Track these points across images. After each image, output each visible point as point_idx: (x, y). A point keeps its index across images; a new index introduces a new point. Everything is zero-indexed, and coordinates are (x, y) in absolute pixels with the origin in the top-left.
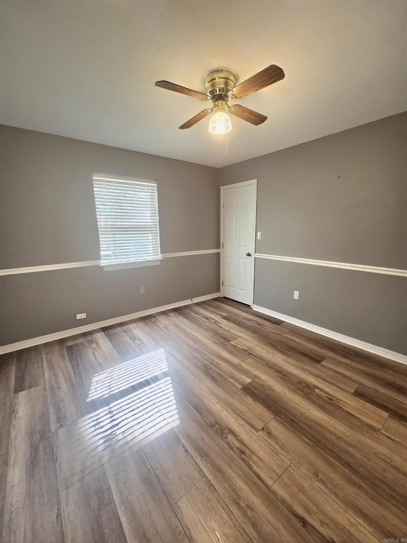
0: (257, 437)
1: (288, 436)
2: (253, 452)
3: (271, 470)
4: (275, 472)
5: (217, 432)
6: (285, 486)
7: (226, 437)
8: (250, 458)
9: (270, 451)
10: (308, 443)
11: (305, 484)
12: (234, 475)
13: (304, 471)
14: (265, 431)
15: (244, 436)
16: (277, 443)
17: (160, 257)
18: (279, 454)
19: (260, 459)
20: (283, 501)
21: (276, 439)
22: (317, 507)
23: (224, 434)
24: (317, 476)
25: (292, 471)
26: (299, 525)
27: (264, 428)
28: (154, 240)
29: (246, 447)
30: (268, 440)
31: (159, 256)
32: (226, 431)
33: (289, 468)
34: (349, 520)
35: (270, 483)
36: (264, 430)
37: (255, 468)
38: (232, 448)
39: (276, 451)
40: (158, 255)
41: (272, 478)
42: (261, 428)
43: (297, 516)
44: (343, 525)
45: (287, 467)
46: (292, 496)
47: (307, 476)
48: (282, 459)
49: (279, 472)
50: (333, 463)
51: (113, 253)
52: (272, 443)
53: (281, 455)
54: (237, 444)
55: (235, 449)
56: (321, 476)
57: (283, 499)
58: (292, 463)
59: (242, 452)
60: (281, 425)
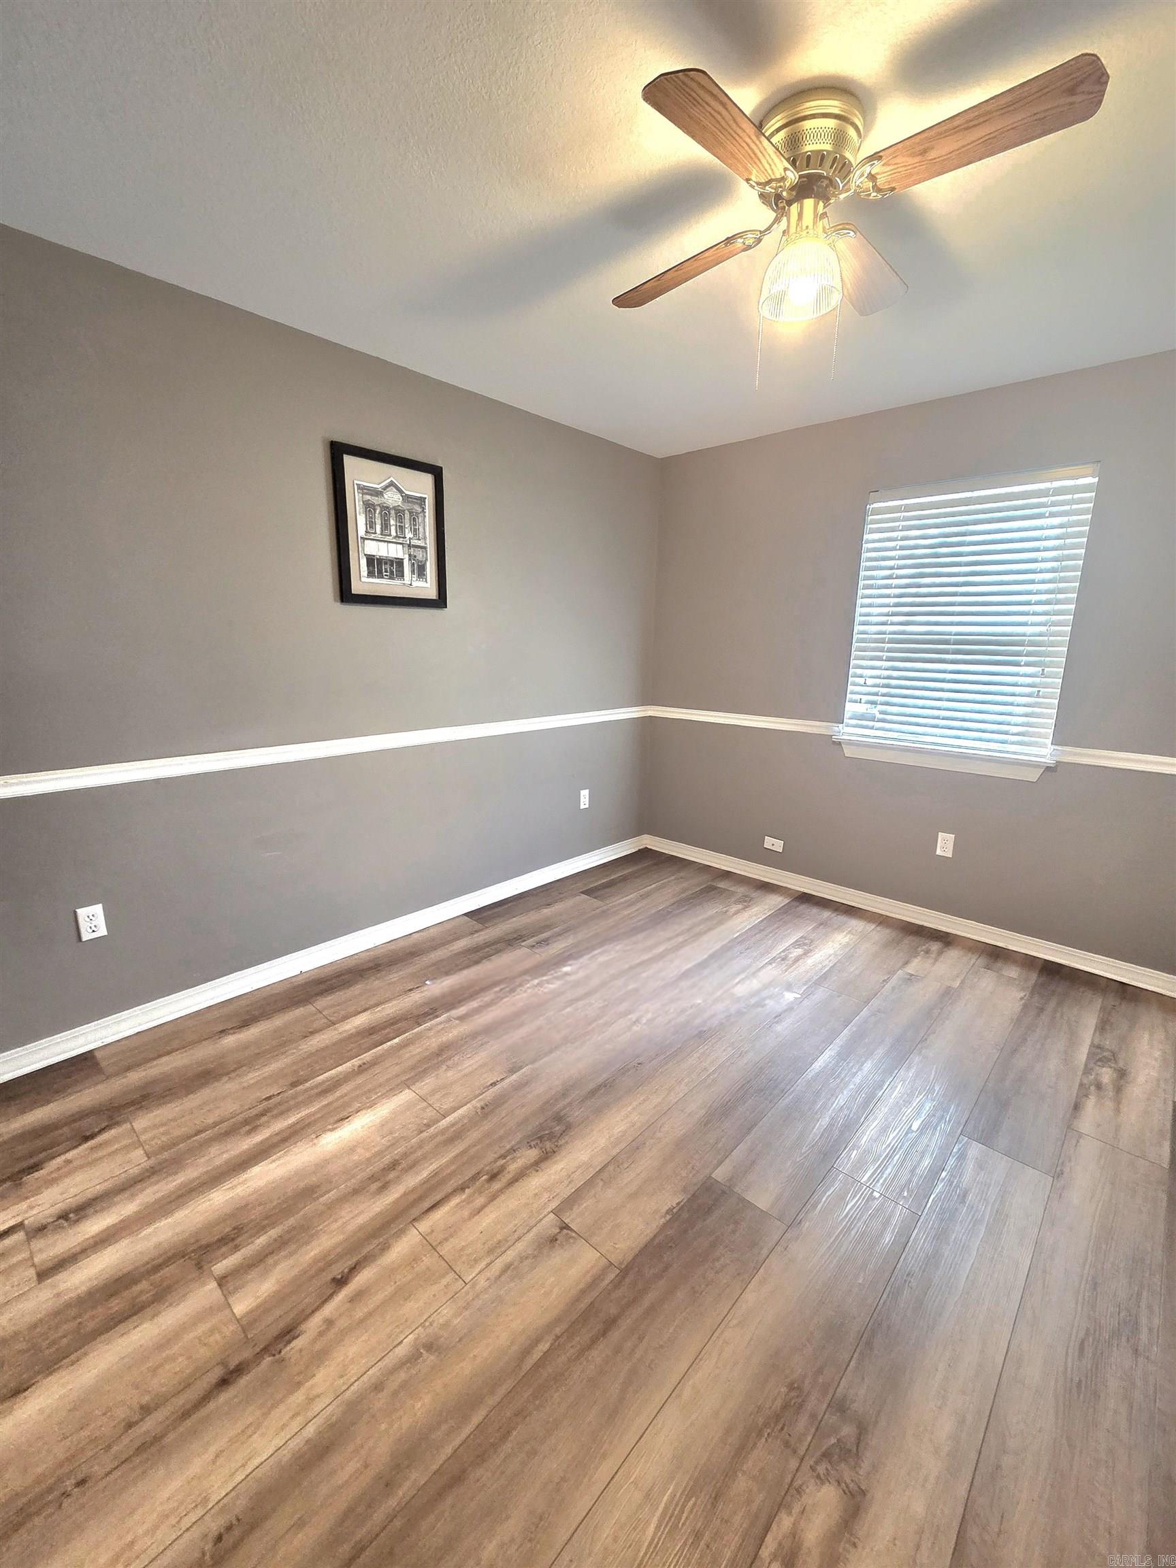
0: (539, 1212)
1: (547, 1294)
2: (493, 1198)
3: (451, 1231)
4: (446, 1239)
5: (541, 1127)
6: (414, 1259)
7: (530, 1146)
8: (480, 1191)
9: (499, 1237)
10: (526, 1352)
11: (410, 1308)
12: (444, 1160)
13: (446, 1312)
14: (558, 1231)
15: (535, 1182)
16: (522, 1259)
17: (1045, 752)
18: (492, 1257)
19: (479, 1211)
20: (385, 1248)
21: (535, 1257)
22: (362, 1321)
23: (539, 1142)
24: (430, 1347)
25: (444, 1282)
26: (337, 1270)
27: (567, 1229)
28: (1037, 689)
29: (511, 1183)
30: (531, 1235)
31: (1043, 751)
32: (548, 1145)
33: (452, 1275)
34: (318, 1396)
35: (424, 1226)
36: (562, 1229)
37: (455, 1201)
38: (503, 1156)
39: (499, 1251)
40: (1044, 746)
41: (432, 1231)
42: (566, 1221)
43: (354, 1269)
44: (314, 1375)
45: (457, 1270)
46: (392, 1271)
47: (431, 1319)
48: (476, 1261)
49: (445, 1250)
50: (466, 1418)
51: (881, 713)
52: (520, 1246)
53: (488, 1260)
54: (513, 1167)
55: (502, 1162)
56: (431, 1359)
57: (389, 1247)
58: (466, 1284)
59: (493, 1177)
60: (588, 1278)
